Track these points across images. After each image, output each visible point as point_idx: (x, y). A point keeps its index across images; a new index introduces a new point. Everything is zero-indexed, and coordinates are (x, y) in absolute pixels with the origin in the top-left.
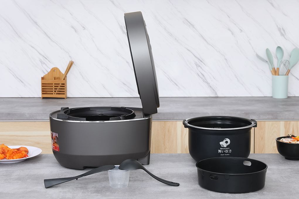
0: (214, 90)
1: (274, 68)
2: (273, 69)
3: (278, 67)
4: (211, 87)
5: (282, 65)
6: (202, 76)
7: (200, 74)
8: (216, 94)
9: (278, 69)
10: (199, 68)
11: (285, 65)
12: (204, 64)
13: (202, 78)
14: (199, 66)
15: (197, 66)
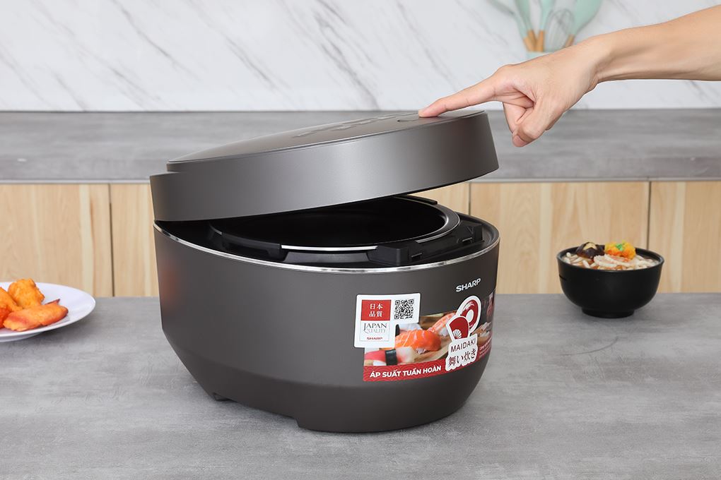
0: (368, 93)
1: (533, 32)
2: (528, 33)
3: (542, 29)
4: (359, 83)
5: (554, 23)
6: (336, 55)
7: (330, 48)
8: (374, 102)
9: (543, 33)
10: (328, 32)
11: (560, 22)
12: (341, 19)
13: (334, 59)
14: (328, 25)
15: (322, 23)
